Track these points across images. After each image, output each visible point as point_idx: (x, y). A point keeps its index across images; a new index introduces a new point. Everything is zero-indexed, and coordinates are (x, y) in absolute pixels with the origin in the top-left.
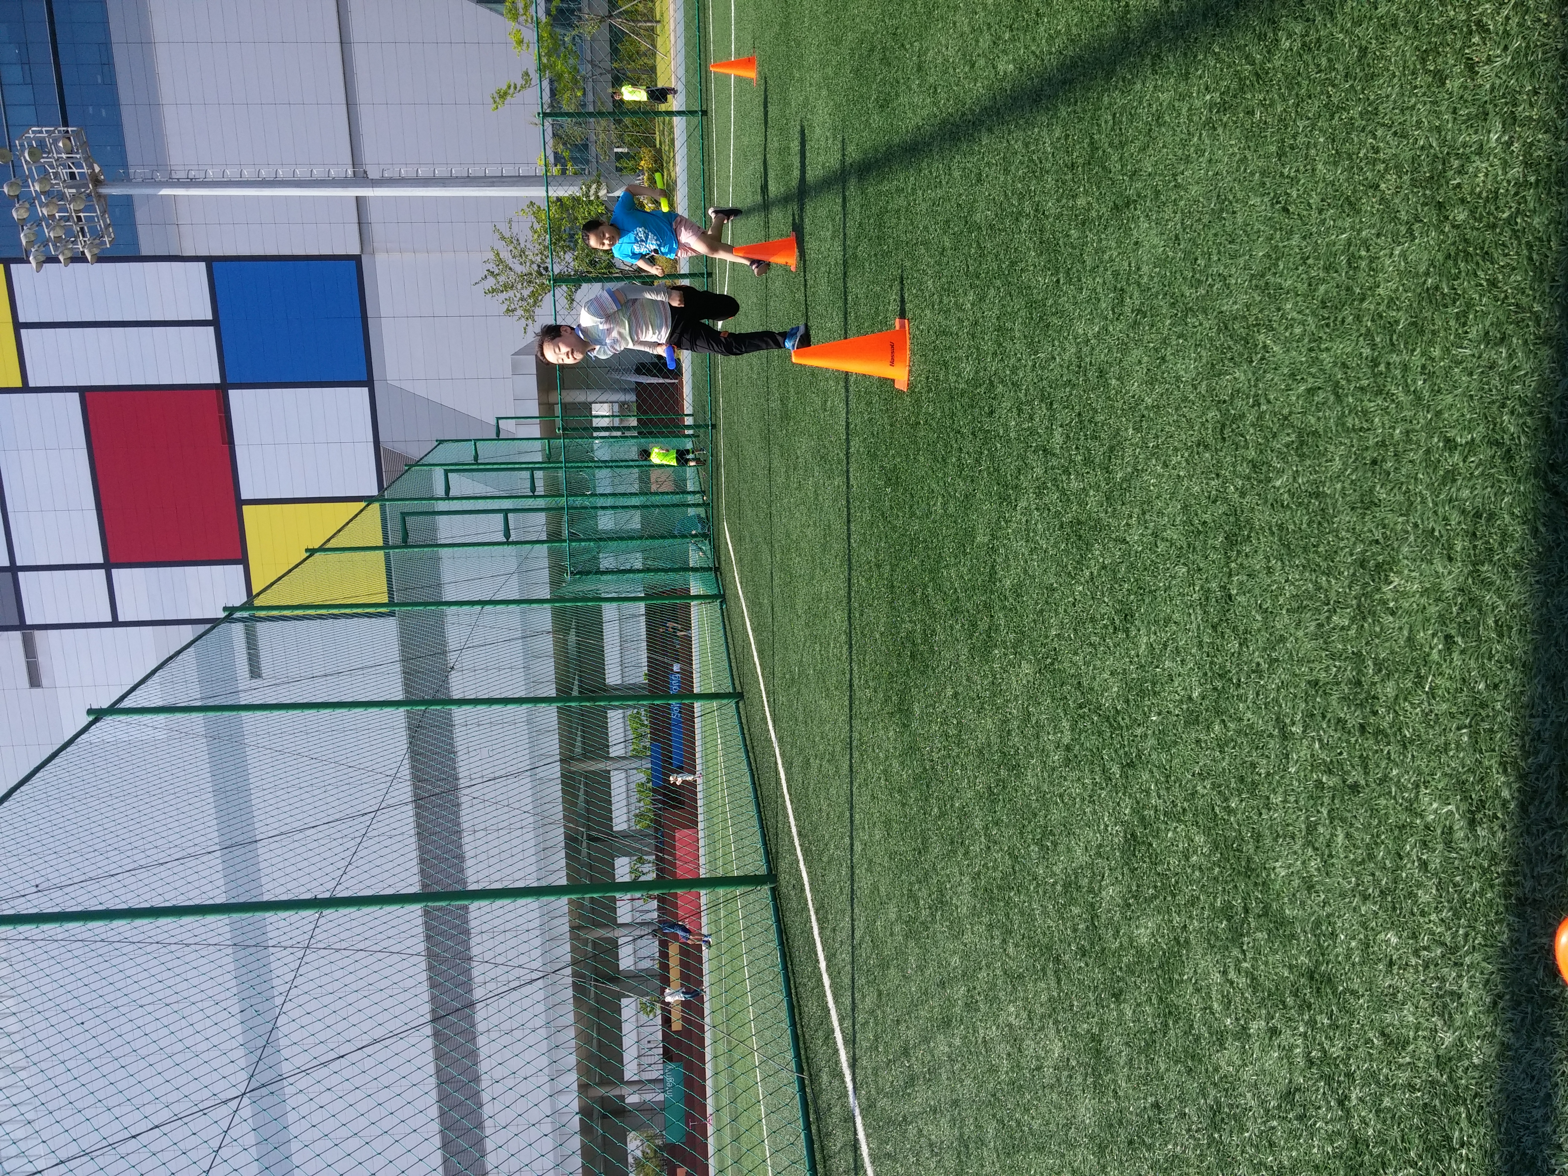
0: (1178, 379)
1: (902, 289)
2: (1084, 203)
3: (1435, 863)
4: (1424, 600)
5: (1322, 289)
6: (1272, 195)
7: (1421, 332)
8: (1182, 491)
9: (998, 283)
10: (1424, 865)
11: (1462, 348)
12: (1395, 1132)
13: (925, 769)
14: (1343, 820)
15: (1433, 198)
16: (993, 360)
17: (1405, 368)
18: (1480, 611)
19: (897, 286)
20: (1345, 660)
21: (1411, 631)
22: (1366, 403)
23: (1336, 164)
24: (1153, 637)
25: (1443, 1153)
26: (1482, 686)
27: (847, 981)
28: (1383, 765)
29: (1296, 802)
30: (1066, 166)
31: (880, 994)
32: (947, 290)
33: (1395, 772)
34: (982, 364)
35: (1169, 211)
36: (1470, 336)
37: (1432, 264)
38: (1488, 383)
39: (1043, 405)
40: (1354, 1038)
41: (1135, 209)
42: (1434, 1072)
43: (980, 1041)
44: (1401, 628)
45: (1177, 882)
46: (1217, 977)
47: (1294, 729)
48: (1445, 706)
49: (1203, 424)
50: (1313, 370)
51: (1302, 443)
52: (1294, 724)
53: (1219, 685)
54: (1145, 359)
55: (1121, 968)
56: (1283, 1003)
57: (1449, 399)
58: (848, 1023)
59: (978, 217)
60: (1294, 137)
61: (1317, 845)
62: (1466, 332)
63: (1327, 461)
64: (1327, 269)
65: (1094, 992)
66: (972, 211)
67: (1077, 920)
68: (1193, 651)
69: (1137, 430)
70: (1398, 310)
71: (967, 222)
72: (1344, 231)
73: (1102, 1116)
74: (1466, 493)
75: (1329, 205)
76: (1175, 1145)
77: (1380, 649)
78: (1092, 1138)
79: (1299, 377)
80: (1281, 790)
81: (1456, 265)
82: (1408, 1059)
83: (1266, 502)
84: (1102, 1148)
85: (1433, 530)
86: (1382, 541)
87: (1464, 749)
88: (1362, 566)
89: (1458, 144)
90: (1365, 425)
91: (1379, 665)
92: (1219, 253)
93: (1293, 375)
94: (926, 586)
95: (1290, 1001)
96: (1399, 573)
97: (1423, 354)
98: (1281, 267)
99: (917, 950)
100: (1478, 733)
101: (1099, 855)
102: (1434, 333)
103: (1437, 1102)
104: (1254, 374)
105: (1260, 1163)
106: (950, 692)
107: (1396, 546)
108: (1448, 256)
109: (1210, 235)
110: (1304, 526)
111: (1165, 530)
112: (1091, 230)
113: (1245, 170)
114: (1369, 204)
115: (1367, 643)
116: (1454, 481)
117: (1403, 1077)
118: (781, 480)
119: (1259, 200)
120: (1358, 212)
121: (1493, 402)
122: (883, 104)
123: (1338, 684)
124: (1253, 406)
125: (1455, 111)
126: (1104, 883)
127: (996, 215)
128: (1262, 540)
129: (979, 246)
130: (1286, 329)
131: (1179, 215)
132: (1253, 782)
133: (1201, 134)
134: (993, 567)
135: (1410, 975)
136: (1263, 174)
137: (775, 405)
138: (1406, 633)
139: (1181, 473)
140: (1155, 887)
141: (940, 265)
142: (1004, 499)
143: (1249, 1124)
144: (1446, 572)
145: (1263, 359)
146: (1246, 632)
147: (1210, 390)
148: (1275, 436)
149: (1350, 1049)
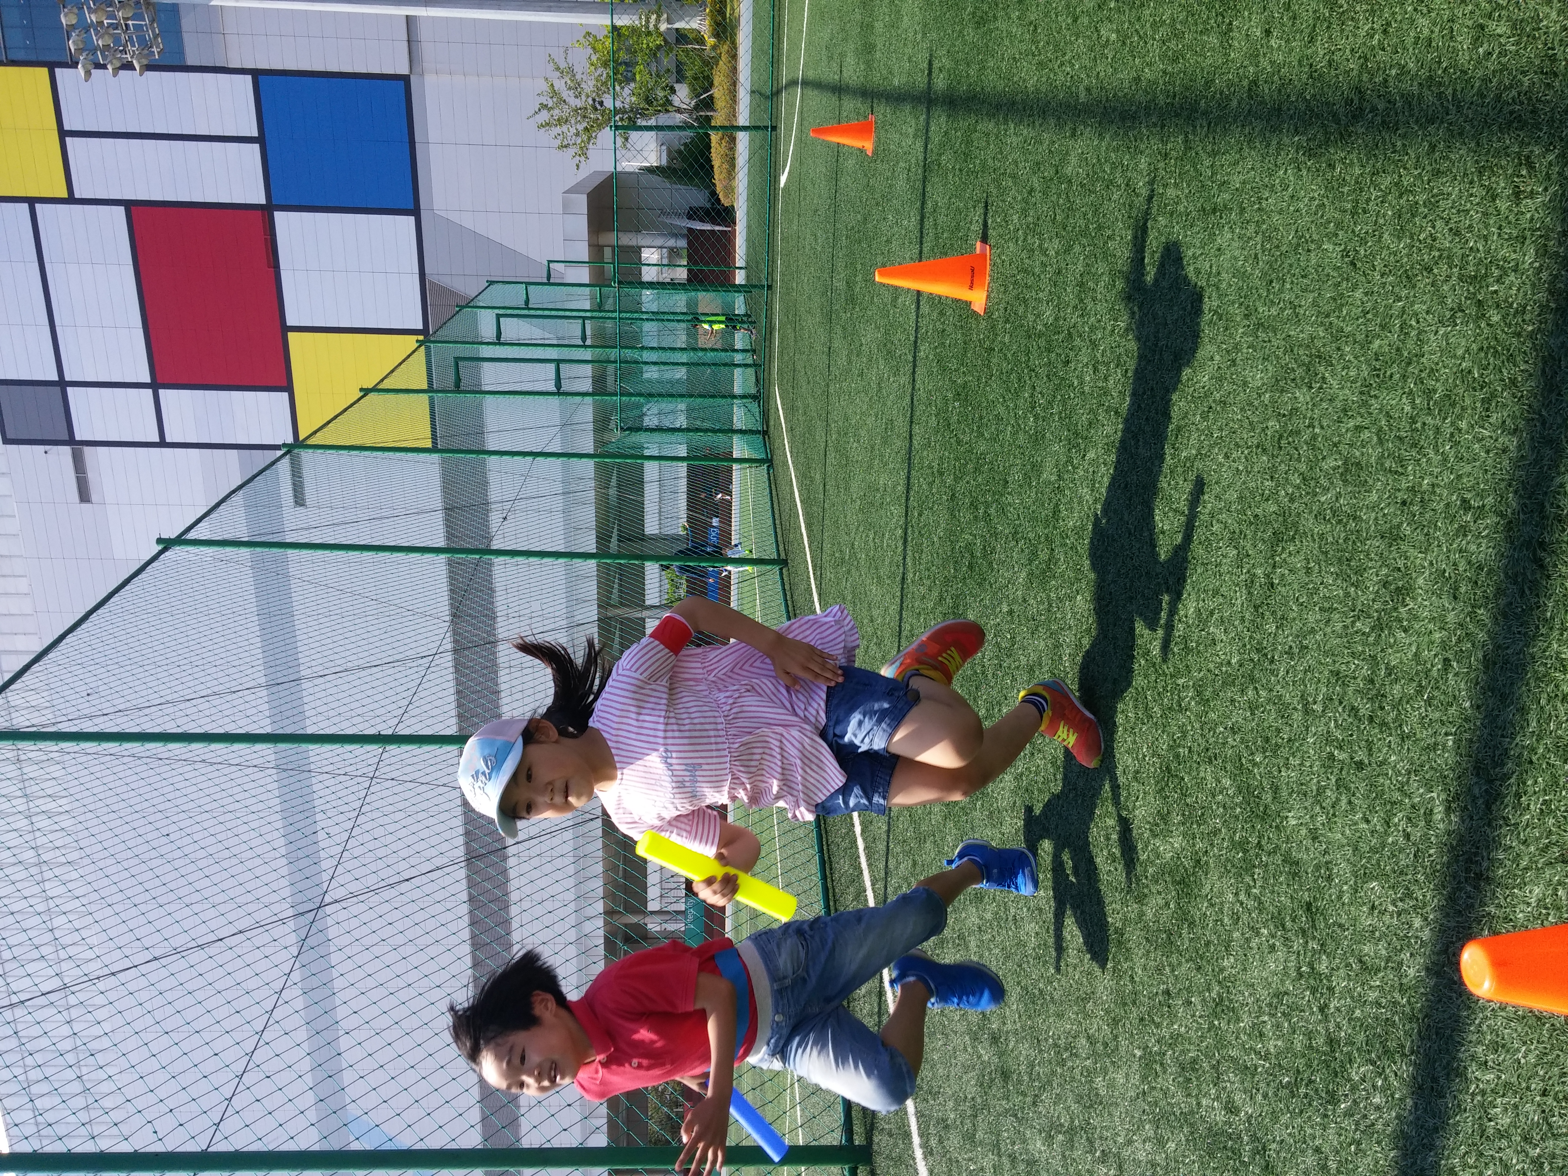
0: (1245, 384)
1: (986, 214)
2: (1174, 196)
3: (1416, 834)
4: (1431, 626)
5: (1377, 342)
6: (1343, 247)
7: (1453, 405)
8: (1239, 484)
9: (1084, 241)
10: (1407, 836)
11: (1483, 427)
12: (1361, 1037)
13: (975, 672)
14: (1348, 789)
15: (1474, 294)
16: (1073, 313)
17: (1438, 431)
18: (1473, 645)
19: (980, 210)
20: (1363, 660)
21: (1418, 648)
22: (1402, 451)
23: (1400, 239)
24: (1201, 604)
25: (1397, 1056)
26: (1468, 704)
27: (881, 847)
28: (1385, 750)
29: (1311, 767)
30: (1160, 153)
31: (915, 864)
32: (1032, 229)
33: (1393, 758)
34: (1062, 314)
35: (1252, 228)
36: (1491, 420)
37: (1467, 350)
38: (1500, 463)
39: (1119, 371)
40: (1338, 961)
41: (1221, 218)
42: (1397, 995)
43: (1010, 918)
44: (1410, 644)
45: (1203, 814)
46: (1231, 897)
47: (1315, 707)
48: (1437, 715)
49: (1263, 430)
50: (1362, 411)
51: (1346, 470)
52: (1315, 703)
53: (1256, 658)
54: (1217, 357)
55: (1146, 877)
56: (1283, 926)
57: (1468, 468)
58: (880, 885)
59: (1069, 170)
60: (1368, 200)
61: (1324, 805)
62: (1488, 416)
63: (1366, 491)
64: (1383, 327)
65: (1120, 893)
66: (1064, 160)
67: (1110, 831)
68: (1236, 623)
69: (1205, 418)
70: (1437, 380)
71: (1057, 172)
72: (1400, 300)
73: (1117, 995)
74: (1473, 548)
75: (1390, 271)
76: (1181, 1025)
77: (1392, 657)
78: (1107, 1012)
79: (1350, 413)
80: (1299, 755)
81: (1486, 357)
82: (1378, 983)
83: (1311, 512)
84: (1115, 1022)
85: (1445, 571)
86: (1403, 569)
87: (1448, 751)
88: (1384, 586)
89: (1499, 257)
90: (1400, 470)
91: (1390, 671)
92: (1292, 282)
93: (1345, 411)
94: (987, 506)
95: (1289, 924)
96: (1414, 599)
97: (1453, 424)
98: (1345, 312)
99: (954, 831)
100: (1460, 740)
101: (1135, 778)
102: (1463, 409)
103: (1397, 1018)
104: (1312, 399)
105: (1251, 1048)
106: (1005, 609)
107: (1414, 575)
108: (1481, 349)
109: (1286, 265)
110: (1341, 541)
111: (1221, 514)
112: (1177, 223)
113: (1322, 216)
114: (1423, 282)
115: (1382, 651)
116: (1466, 536)
117: (1373, 995)
118: (842, 361)
119: (1331, 247)
120: (1414, 287)
121: (1503, 480)
122: (980, 22)
123: (1355, 678)
124: (1309, 427)
125: (1500, 228)
126: (1137, 804)
127: (1088, 175)
128: (1305, 543)
129: (1068, 197)
130: (1343, 369)
131: (1259, 237)
132: (1276, 744)
133: (1286, 170)
134: (1057, 505)
135: (1386, 918)
136: (1339, 225)
137: (840, 285)
138: (1414, 649)
139: (1241, 468)
140: (1183, 815)
141: (1027, 203)
142: (1071, 446)
143: (1245, 1016)
144: (1450, 607)
145: (1321, 388)
146: (1282, 618)
147: (1273, 401)
148: (1324, 458)
149: (1333, 969)
